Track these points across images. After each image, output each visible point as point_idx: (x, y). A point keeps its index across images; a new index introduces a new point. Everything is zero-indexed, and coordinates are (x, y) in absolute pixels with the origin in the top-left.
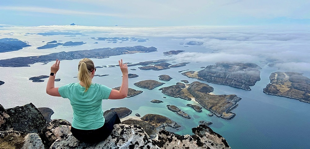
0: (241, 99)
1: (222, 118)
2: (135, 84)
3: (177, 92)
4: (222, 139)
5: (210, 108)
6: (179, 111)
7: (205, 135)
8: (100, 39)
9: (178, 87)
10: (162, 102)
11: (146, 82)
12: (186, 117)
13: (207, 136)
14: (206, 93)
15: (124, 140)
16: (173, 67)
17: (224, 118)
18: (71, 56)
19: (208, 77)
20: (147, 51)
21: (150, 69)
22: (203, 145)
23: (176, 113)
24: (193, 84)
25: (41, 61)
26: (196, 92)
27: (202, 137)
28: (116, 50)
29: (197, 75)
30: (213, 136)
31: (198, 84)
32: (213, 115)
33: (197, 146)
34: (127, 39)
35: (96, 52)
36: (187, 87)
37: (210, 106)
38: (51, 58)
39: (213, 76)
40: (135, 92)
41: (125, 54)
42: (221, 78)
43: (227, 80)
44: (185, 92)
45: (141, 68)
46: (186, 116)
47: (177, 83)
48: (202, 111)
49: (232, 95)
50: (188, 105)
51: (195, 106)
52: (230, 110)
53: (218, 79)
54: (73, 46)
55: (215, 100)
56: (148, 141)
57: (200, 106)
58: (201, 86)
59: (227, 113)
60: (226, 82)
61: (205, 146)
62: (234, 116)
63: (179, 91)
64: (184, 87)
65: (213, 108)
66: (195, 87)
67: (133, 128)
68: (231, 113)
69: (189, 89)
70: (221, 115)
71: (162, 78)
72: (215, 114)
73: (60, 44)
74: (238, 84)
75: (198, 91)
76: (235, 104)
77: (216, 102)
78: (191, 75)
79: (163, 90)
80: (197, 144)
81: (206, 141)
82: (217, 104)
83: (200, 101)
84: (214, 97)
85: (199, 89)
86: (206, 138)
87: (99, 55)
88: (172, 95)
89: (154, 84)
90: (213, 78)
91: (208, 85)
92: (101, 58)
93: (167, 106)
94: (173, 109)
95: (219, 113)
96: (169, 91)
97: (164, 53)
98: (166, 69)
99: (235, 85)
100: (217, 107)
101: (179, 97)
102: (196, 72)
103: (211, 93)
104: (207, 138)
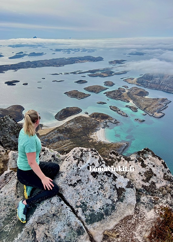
0: (171, 102)
1: (153, 116)
2: (85, 89)
3: (119, 96)
4: (162, 162)
5: (145, 109)
6: (119, 111)
7: (148, 158)
8: (57, 50)
9: (120, 92)
10: (105, 103)
11: (94, 87)
12: (124, 116)
13: (150, 158)
14: (142, 97)
15: (83, 161)
16: (116, 74)
17: (155, 117)
18: (35, 65)
19: (145, 83)
20: (95, 60)
21: (97, 76)
22: (146, 167)
23: (116, 112)
24: (132, 89)
25: (13, 69)
26: (134, 96)
27: (145, 159)
28: (69, 60)
29: (136, 81)
30: (154, 158)
31: (136, 89)
32: (146, 114)
33: (141, 167)
34: (79, 50)
35: (54, 61)
36: (127, 91)
37: (144, 107)
38: (19, 67)
39: (149, 83)
40: (85, 95)
41: (77, 63)
42: (156, 84)
43: (161, 86)
44: (125, 96)
45: (89, 75)
46: (125, 114)
47: (119, 88)
48: (137, 111)
49: (163, 99)
50: (127, 106)
51: (132, 107)
52: (161, 111)
53: (153, 85)
54: (36, 56)
55: (149, 102)
56: (102, 163)
57: (137, 107)
58: (139, 91)
59: (158, 113)
60: (159, 88)
61: (148, 167)
62: (163, 116)
63: (120, 95)
64: (124, 91)
65: (147, 109)
66: (133, 91)
67: (90, 151)
68: (161, 113)
69: (128, 93)
70: (153, 115)
71: (107, 83)
72: (148, 113)
73: (25, 55)
74: (170, 89)
75: (136, 95)
76: (166, 105)
77: (150, 104)
78: (130, 81)
79: (107, 94)
80: (141, 165)
81: (149, 163)
82: (150, 105)
83: (137, 103)
84: (148, 100)
85: (136, 93)
86: (148, 160)
87: (56, 64)
88: (114, 98)
89: (100, 89)
90: (149, 84)
91: (144, 90)
92: (58, 66)
93: (110, 106)
94: (114, 109)
95: (152, 113)
96: (112, 95)
97: (110, 62)
98: (110, 76)
99: (168, 90)
100: (150, 108)
101: (119, 100)
102: (135, 79)
103: (146, 97)
104: (150, 160)
